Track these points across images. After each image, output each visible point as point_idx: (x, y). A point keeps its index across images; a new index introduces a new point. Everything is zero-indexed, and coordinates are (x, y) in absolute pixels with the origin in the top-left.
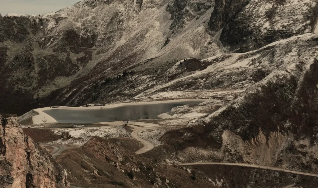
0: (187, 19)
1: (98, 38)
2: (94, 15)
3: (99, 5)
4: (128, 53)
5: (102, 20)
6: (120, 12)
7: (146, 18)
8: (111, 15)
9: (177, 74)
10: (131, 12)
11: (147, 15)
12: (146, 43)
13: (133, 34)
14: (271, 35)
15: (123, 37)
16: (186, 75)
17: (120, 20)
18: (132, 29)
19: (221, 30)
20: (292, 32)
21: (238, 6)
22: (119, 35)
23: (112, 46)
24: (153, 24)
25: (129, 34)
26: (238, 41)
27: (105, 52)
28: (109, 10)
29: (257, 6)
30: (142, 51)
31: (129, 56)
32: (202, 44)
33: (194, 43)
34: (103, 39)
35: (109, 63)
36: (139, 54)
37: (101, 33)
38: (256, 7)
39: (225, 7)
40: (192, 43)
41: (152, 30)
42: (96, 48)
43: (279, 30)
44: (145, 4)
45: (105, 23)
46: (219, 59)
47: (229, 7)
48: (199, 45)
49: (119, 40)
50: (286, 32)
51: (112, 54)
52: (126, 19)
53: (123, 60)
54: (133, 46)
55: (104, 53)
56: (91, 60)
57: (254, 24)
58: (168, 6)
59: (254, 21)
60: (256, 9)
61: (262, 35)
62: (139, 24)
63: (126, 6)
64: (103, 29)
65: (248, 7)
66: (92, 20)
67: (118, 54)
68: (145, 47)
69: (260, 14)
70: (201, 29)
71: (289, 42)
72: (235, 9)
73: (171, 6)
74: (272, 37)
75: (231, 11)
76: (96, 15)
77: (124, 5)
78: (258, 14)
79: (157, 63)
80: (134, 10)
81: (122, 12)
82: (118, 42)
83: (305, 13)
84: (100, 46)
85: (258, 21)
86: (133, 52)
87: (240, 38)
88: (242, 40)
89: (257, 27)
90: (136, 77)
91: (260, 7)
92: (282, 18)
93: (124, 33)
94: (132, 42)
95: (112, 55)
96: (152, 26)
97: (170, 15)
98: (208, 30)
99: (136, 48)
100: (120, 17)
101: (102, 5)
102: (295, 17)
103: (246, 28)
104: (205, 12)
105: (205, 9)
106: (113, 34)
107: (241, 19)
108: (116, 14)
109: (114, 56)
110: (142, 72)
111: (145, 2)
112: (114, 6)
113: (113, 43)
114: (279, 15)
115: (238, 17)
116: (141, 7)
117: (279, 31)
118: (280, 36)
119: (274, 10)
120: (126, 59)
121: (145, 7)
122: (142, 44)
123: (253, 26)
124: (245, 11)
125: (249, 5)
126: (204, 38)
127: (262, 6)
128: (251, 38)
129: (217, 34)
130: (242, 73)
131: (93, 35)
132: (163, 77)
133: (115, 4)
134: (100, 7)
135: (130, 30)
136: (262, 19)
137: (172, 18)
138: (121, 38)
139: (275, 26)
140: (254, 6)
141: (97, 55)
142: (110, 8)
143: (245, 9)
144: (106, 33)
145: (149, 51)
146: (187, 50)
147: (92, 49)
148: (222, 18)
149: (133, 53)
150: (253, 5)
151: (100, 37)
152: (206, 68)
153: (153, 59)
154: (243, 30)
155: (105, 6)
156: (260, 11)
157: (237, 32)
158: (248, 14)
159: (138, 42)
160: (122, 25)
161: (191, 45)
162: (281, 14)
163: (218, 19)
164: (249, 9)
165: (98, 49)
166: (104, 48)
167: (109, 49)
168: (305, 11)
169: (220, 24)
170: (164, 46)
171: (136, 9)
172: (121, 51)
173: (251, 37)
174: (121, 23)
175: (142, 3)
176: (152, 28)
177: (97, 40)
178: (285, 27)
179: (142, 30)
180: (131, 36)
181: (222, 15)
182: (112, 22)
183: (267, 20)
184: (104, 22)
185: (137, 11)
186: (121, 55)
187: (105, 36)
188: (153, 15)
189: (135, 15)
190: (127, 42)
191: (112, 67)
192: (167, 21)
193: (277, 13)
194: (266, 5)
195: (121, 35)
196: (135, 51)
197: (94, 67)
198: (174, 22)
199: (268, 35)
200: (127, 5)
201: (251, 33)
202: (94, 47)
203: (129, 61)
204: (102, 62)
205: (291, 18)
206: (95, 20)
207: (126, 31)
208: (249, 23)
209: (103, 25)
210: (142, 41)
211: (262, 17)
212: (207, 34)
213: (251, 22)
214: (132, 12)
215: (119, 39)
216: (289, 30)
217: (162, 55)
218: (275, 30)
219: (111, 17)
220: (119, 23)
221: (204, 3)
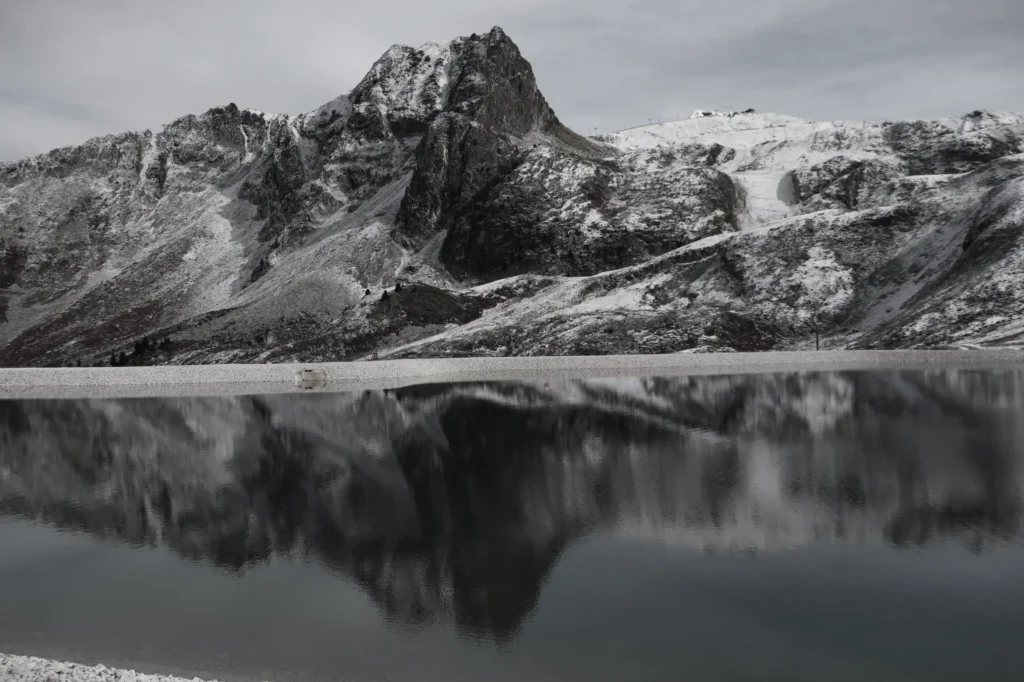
0: (320, 209)
1: (29, 261)
2: (15, 201)
3: (30, 178)
4: (132, 303)
5: (41, 214)
6: (99, 198)
7: (180, 215)
8: (70, 203)
9: (376, 334)
10: (131, 197)
11: (181, 207)
12: (188, 275)
13: (142, 255)
14: (617, 245)
15: (109, 261)
16: (411, 338)
17: (97, 217)
18: (137, 242)
19: (443, 234)
20: (682, 236)
21: (488, 169)
22: (97, 256)
23: (75, 283)
24: (204, 227)
25: (128, 255)
26: (508, 262)
27: (53, 300)
28: (64, 190)
29: (554, 169)
30: (179, 296)
31: (134, 310)
32: (386, 270)
33: (358, 267)
34: (45, 266)
35: (67, 329)
36: (168, 304)
37: (37, 247)
38: (550, 171)
39: (449, 173)
40: (354, 268)
41: (203, 245)
42: (22, 290)
43: (639, 231)
44: (173, 180)
45: (51, 223)
46: (516, 289)
47: (462, 171)
48: (376, 274)
49: (99, 270)
50: (664, 237)
51: (74, 305)
52: (118, 215)
53: (117, 320)
54: (145, 284)
55: (49, 302)
56: (6, 320)
57: (554, 214)
58: (247, 185)
59: (553, 206)
60: (551, 177)
61: (586, 242)
62: (160, 229)
63: (117, 183)
64: (44, 238)
65: (525, 170)
66: (8, 213)
67: (96, 306)
68: (185, 285)
69: (567, 189)
70: (374, 230)
71: (782, 229)
72: (480, 178)
73: (255, 186)
74: (621, 250)
75: (468, 182)
76: (21, 202)
77: (110, 180)
78: (560, 188)
79: (246, 322)
80: (142, 194)
81: (104, 197)
82: (92, 275)
83: (701, 191)
84: (35, 284)
85: (565, 207)
86: (147, 298)
87: (512, 254)
88: (520, 258)
89: (564, 221)
90: (189, 356)
91: (561, 171)
92: (633, 201)
93: (112, 251)
94: (142, 274)
95: (77, 307)
96: (203, 234)
97: (254, 210)
98: (397, 233)
99: (157, 288)
100: (98, 209)
101: (41, 177)
102: (675, 201)
103: (529, 225)
104: (374, 192)
105: (372, 183)
106: (76, 252)
107: (508, 199)
108: (87, 200)
109: (81, 310)
110: (203, 344)
111: (174, 176)
112: (80, 181)
113: (78, 276)
114: (619, 194)
115: (497, 195)
116: (161, 186)
117: (638, 233)
118: (647, 247)
119: (602, 183)
120: (125, 316)
121: (176, 188)
122: (174, 278)
123: (551, 219)
124: (518, 179)
125: (527, 165)
126: (390, 254)
127: (567, 169)
128: (553, 251)
129: (430, 244)
130: (666, 320)
131: (10, 253)
132: (326, 344)
133: (82, 176)
134: (33, 184)
135: (132, 243)
136: (575, 201)
137: (261, 215)
138: (104, 265)
139: (622, 219)
140: (542, 168)
141: (24, 306)
142: (67, 185)
143: (518, 176)
144: (56, 249)
145: (202, 296)
146: (341, 285)
147: (8, 292)
148: (440, 201)
149: (149, 302)
150: (540, 164)
151: (33, 260)
152: (479, 316)
153: (228, 310)
154: (519, 231)
155: (51, 181)
156: (563, 182)
157: (499, 237)
158: (531, 188)
159: (162, 273)
160: (104, 229)
161: (350, 272)
162: (625, 192)
163: (429, 204)
164: (529, 175)
165: (29, 293)
166: (46, 289)
167: (65, 292)
168: (699, 187)
169: (435, 218)
170: (253, 281)
171: (147, 192)
172: (105, 298)
173: (552, 248)
174: (102, 225)
175: (165, 176)
176: (202, 238)
177: (23, 267)
178: (657, 224)
179: (172, 242)
180: (134, 258)
181: (442, 193)
182: (73, 220)
183: (590, 207)
184: (49, 219)
185: (152, 196)
186: (107, 307)
187: (50, 258)
188: (200, 209)
189: (144, 207)
190: (123, 273)
191: (83, 338)
192: (247, 223)
193: (613, 189)
194: (576, 167)
195: (104, 256)
196: (153, 296)
197: (15, 340)
198: (272, 222)
199: (608, 243)
200: (121, 180)
201: (548, 238)
202: (14, 287)
203: (137, 322)
204: (42, 325)
205: (662, 201)
206: (18, 214)
207: (120, 246)
208: (536, 212)
209: (44, 227)
210: (173, 271)
211: (574, 198)
212: (398, 246)
213: (542, 208)
214: (136, 199)
215: (98, 265)
216: (671, 231)
217: (256, 302)
218: (626, 231)
219: (70, 209)
220: (97, 225)
221: (369, 170)
